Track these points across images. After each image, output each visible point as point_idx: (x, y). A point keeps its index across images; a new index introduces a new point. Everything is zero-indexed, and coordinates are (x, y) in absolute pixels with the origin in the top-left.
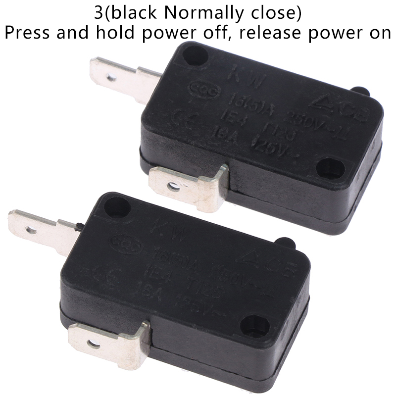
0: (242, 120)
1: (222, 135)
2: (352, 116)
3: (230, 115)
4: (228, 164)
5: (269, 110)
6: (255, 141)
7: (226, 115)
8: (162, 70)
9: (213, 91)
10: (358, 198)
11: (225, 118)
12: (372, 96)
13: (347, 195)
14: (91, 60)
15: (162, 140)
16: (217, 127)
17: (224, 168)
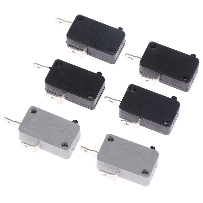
0: (91, 36)
1: (86, 40)
2: (118, 36)
3: (88, 35)
4: (87, 47)
5: (97, 34)
6: (93, 42)
7: (87, 34)
8: (72, 22)
9: (84, 28)
10: (118, 55)
11: (87, 35)
12: (123, 31)
13: (115, 56)
14: (56, 18)
15: (71, 40)
16: (85, 38)
17: (86, 48)
